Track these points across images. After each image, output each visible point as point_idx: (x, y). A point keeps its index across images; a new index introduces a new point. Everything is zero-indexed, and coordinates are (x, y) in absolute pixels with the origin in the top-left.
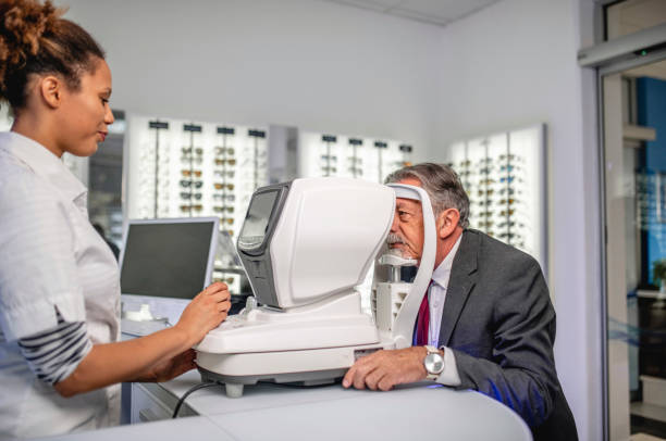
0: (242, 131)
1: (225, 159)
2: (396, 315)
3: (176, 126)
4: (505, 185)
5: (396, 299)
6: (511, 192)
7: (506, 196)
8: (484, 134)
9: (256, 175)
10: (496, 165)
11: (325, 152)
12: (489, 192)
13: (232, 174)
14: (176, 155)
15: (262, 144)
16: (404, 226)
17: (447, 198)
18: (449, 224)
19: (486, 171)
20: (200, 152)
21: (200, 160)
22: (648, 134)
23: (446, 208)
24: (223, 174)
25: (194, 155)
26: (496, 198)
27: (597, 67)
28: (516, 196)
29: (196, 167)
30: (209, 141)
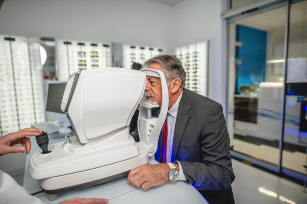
0: (100, 45)
1: (95, 55)
2: (149, 136)
3: (75, 43)
4: (194, 62)
5: (148, 128)
6: (196, 65)
7: (194, 66)
8: (187, 44)
9: (107, 61)
10: (191, 55)
11: (131, 52)
12: (189, 65)
13: (97, 61)
14: (76, 54)
15: (109, 50)
16: (153, 88)
17: (175, 73)
18: (176, 86)
19: (188, 58)
20: (85, 53)
21: (85, 56)
22: (240, 44)
23: (174, 79)
24: (94, 61)
25: (83, 54)
26: (191, 67)
27: (228, 19)
28: (198, 66)
29: (83, 59)
30: (88, 49)
